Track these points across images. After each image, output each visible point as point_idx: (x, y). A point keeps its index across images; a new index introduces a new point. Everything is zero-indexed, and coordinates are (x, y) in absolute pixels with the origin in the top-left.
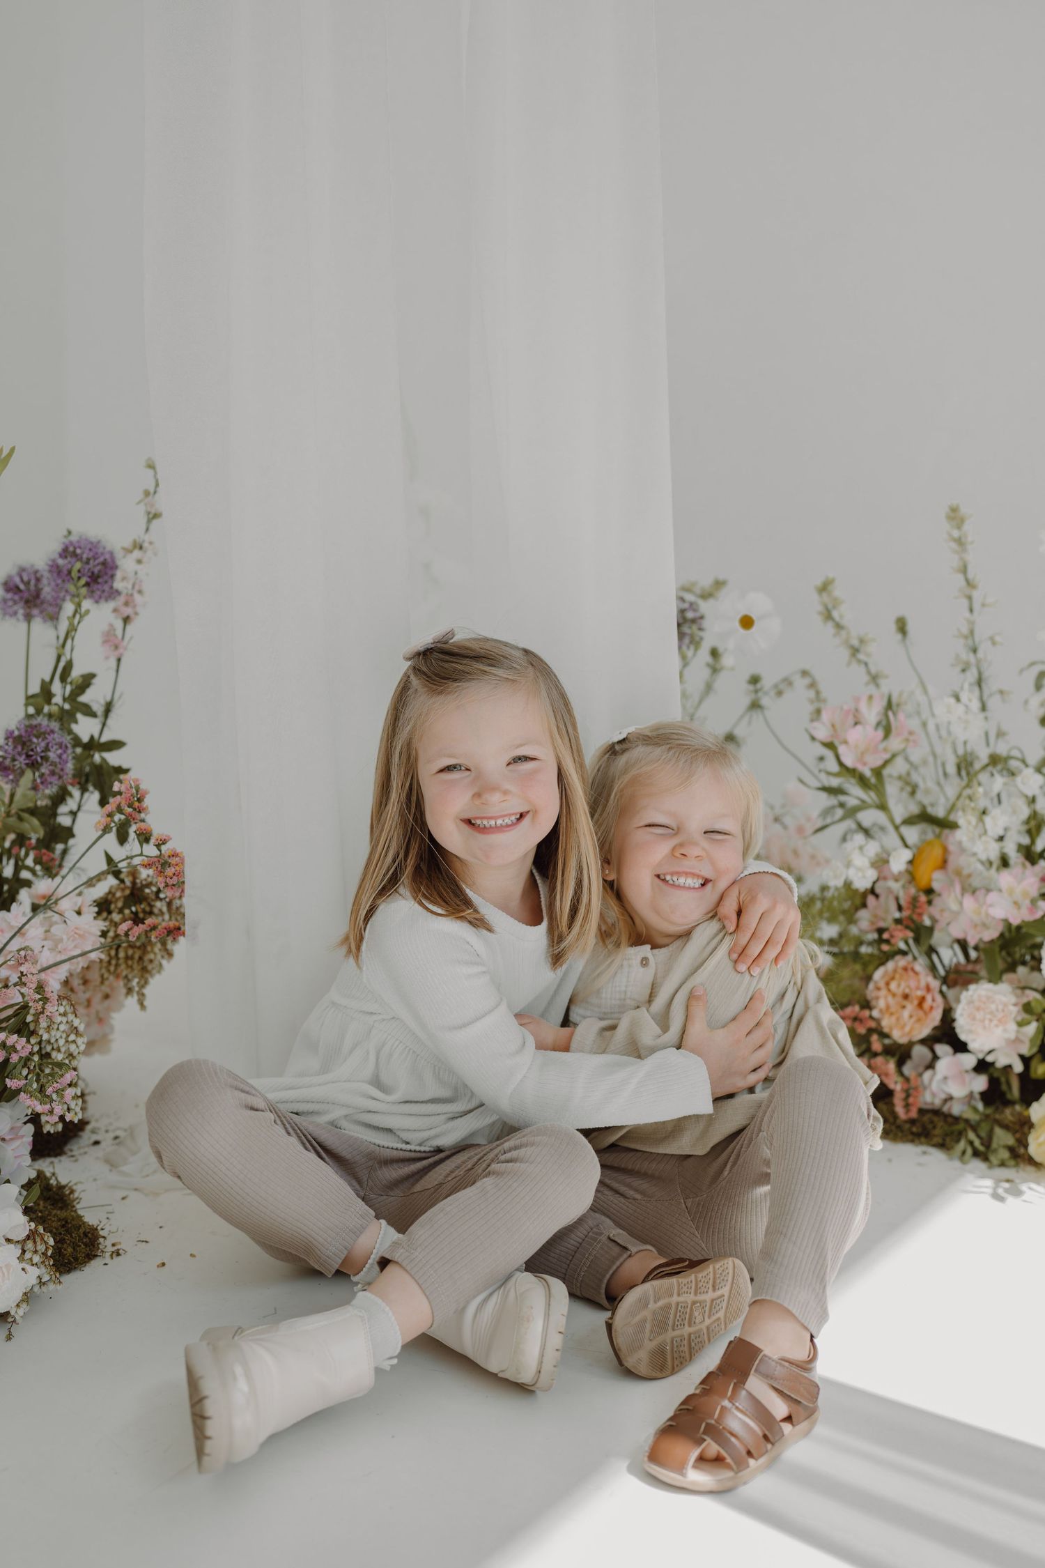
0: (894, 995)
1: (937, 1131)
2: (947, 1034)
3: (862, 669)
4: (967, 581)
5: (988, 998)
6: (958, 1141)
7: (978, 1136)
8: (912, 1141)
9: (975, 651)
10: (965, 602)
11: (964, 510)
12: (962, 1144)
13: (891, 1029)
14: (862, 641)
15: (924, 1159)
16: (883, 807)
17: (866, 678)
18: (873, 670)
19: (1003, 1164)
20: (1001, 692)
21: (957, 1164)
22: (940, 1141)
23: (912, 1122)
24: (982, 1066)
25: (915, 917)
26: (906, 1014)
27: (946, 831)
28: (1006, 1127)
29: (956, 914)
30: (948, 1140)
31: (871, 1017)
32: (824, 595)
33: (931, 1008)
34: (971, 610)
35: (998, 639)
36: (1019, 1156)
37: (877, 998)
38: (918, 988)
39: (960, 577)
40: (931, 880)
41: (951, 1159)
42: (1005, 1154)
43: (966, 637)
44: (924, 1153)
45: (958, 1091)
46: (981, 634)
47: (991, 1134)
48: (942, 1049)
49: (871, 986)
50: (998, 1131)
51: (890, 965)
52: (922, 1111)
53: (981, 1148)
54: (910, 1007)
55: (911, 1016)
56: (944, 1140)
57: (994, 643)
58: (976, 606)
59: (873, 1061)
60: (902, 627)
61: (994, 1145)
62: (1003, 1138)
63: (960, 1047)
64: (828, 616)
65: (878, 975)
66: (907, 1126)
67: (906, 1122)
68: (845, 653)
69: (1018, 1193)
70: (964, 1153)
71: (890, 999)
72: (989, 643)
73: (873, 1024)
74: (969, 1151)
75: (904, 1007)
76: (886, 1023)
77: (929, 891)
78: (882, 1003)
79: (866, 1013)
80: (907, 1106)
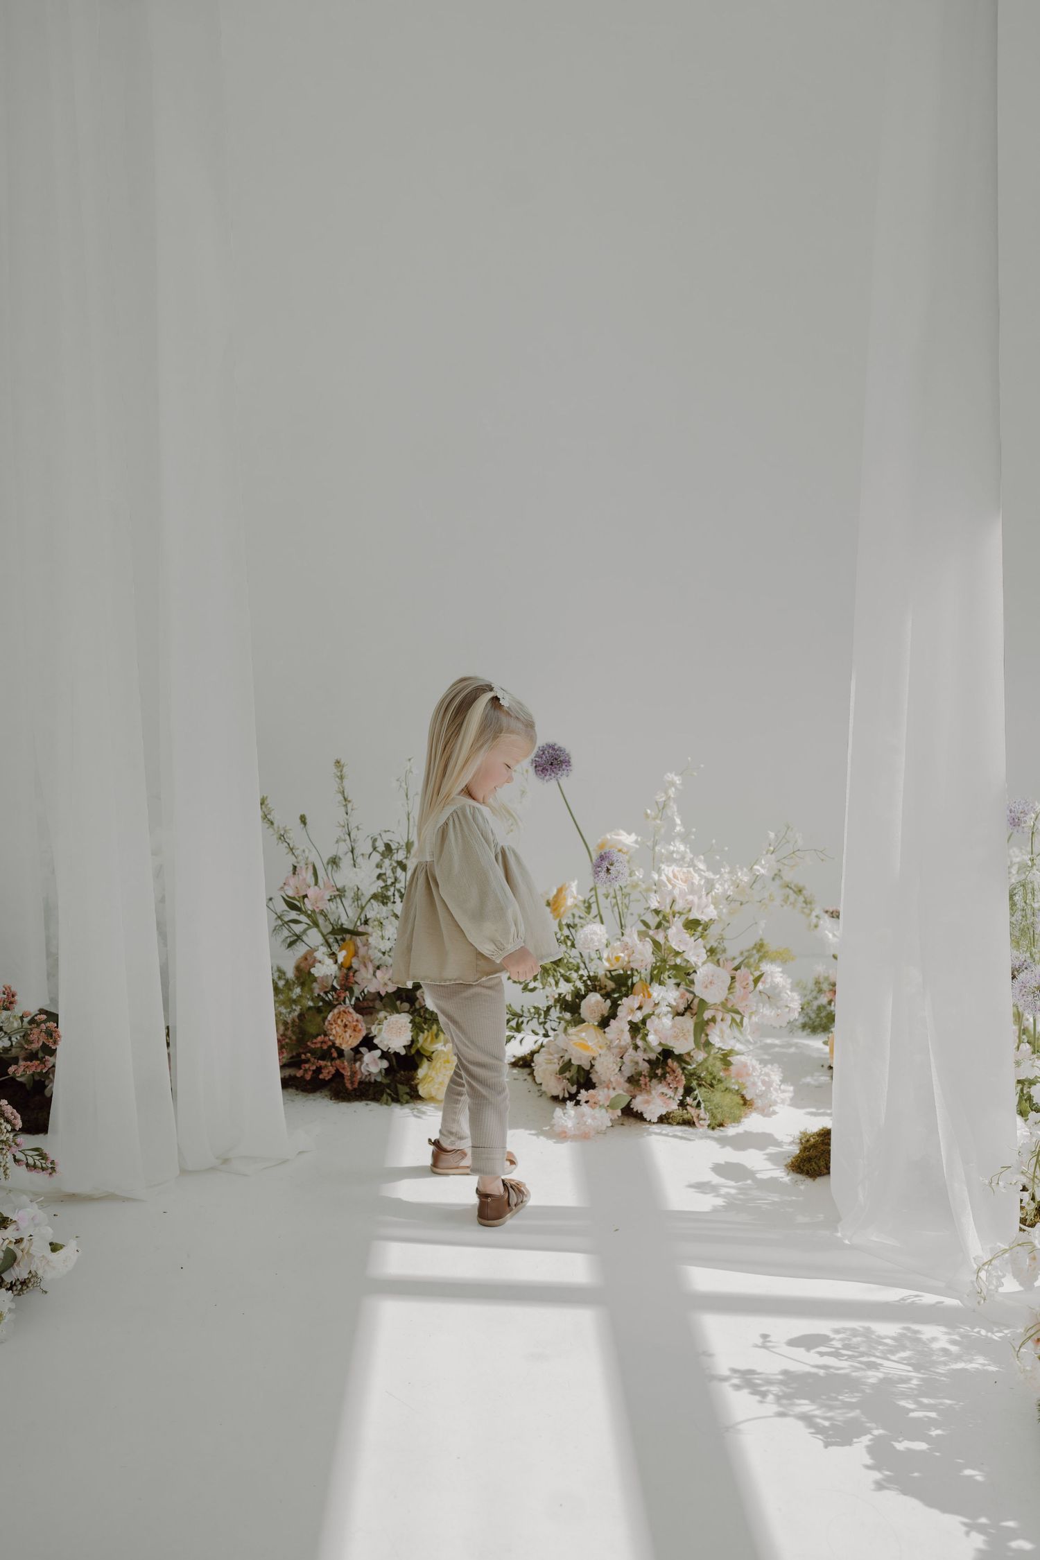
0: (339, 1026)
1: (371, 1092)
2: (369, 1043)
3: (286, 845)
4: (344, 797)
5: (397, 1021)
6: (382, 1095)
7: (390, 1090)
8: (357, 1100)
9: (349, 835)
10: (343, 809)
11: (342, 762)
12: (385, 1096)
13: (341, 1044)
14: (285, 831)
15: (369, 1107)
16: (316, 924)
17: (287, 850)
18: (291, 846)
19: (407, 1102)
20: (363, 855)
21: (385, 1107)
22: (373, 1097)
23: (355, 1089)
24: (385, 1055)
25: (347, 984)
26: (348, 1035)
27: (354, 937)
28: (402, 1083)
29: (370, 980)
30: (376, 1095)
31: (329, 1039)
32: (263, 806)
33: (360, 1030)
34: (347, 814)
35: (360, 827)
36: (415, 1096)
37: (332, 1029)
38: (353, 1021)
39: (340, 795)
40: (351, 963)
41: (381, 1105)
42: (406, 1097)
43: (344, 827)
44: (367, 1104)
45: (374, 1070)
46: (353, 825)
47: (396, 1087)
48: (363, 1050)
49: (326, 1023)
50: (399, 1086)
51: (336, 1011)
52: (361, 1083)
53: (395, 1096)
54: (349, 1032)
55: (350, 1036)
56: (374, 1095)
57: (358, 830)
58: (349, 811)
59: (333, 1062)
60: (303, 820)
61: (401, 1092)
62: (403, 1089)
63: (375, 1047)
64: (265, 817)
65: (330, 1017)
66: (353, 1092)
67: (352, 1090)
68: (275, 837)
69: (424, 1113)
70: (387, 1100)
71: (338, 1029)
72: (356, 829)
73: (330, 1043)
74: (389, 1099)
75: (345, 1032)
76: (338, 1042)
77: (350, 968)
78: (334, 1032)
79: (327, 1038)
80: (352, 1083)
